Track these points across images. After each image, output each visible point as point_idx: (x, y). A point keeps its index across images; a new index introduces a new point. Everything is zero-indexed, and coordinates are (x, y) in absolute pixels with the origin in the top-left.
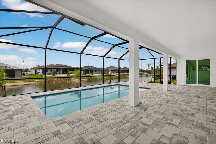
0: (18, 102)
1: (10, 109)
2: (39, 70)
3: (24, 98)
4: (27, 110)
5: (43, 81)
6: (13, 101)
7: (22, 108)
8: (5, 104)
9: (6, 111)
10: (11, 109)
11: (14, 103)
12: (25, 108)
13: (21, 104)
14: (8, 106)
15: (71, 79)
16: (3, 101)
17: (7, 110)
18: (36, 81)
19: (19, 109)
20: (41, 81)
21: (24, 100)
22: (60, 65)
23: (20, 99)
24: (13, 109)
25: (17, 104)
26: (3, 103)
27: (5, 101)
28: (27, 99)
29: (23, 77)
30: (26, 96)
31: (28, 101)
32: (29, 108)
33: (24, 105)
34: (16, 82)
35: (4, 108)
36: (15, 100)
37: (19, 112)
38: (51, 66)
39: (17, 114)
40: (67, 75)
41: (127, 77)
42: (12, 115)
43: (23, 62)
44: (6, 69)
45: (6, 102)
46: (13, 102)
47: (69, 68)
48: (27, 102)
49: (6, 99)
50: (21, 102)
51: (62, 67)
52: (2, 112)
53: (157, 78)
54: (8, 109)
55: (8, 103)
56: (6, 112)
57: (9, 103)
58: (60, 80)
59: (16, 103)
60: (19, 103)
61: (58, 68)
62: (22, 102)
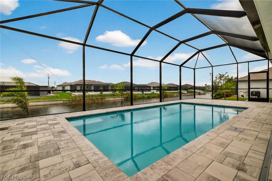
0: (48, 127)
1: (34, 140)
2: (66, 87)
3: (55, 120)
4: (67, 145)
5: (72, 100)
6: (39, 125)
7: (56, 139)
8: (26, 131)
9: (25, 146)
10: (36, 141)
11: (41, 128)
12: (62, 139)
13: (52, 130)
14: (30, 135)
15: (105, 98)
16: (23, 124)
17: (28, 144)
18: (63, 100)
19: (50, 141)
20: (70, 100)
21: (56, 124)
22: (91, 81)
23: (50, 122)
24: (39, 140)
25: (45, 131)
26: (23, 127)
27: (26, 125)
28: (60, 122)
29: (49, 95)
30: (57, 116)
31: (64, 126)
32: (68, 139)
33: (58, 133)
34: (41, 101)
35: (23, 137)
36: (42, 123)
37: (52, 150)
38: (80, 82)
39: (48, 155)
40: (100, 94)
41: (174, 95)
42: (38, 158)
43: (49, 78)
44: (30, 85)
45: (27, 127)
46: (38, 127)
47: (102, 84)
48: (62, 127)
49: (28, 121)
50: (52, 127)
51: (94, 84)
52: (19, 147)
53: (218, 97)
54: (30, 141)
55: (29, 128)
56: (25, 148)
57: (32, 128)
58: (92, 99)
59: (43, 128)
60: (49, 129)
61: (89, 84)
62: (54, 128)
